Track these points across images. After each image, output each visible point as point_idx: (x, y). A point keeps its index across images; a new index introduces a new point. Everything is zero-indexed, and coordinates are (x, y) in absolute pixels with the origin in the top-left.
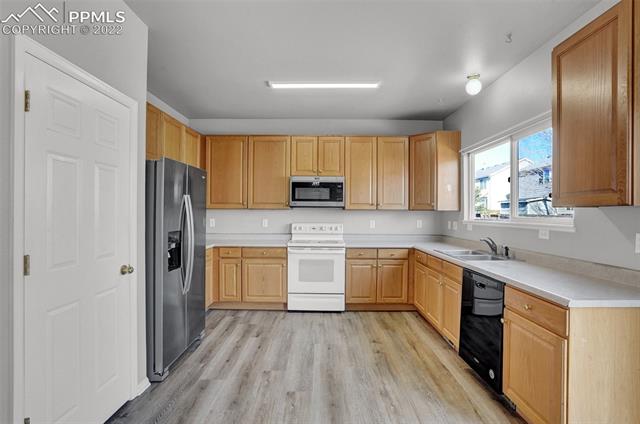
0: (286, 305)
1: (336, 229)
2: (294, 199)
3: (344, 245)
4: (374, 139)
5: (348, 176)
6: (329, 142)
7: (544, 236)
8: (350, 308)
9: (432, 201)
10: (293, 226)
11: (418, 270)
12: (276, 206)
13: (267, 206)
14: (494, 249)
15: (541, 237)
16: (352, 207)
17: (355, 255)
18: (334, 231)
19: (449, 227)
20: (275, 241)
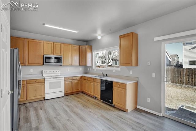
0: (44, 98)
1: (58, 72)
2: (45, 62)
3: (64, 76)
4: (70, 45)
5: (63, 56)
6: (57, 44)
7: (114, 71)
8: (66, 95)
9: (86, 63)
10: (43, 71)
11: (84, 81)
12: (38, 65)
13: (35, 65)
14: (103, 75)
15: (114, 72)
16: (64, 65)
17: (67, 79)
18: (57, 72)
19: (89, 70)
20: (39, 77)
